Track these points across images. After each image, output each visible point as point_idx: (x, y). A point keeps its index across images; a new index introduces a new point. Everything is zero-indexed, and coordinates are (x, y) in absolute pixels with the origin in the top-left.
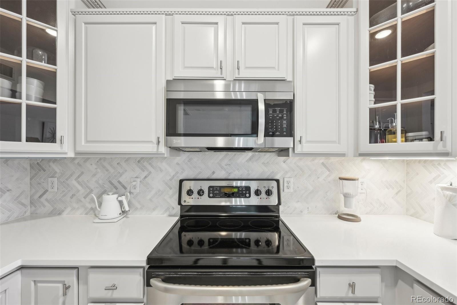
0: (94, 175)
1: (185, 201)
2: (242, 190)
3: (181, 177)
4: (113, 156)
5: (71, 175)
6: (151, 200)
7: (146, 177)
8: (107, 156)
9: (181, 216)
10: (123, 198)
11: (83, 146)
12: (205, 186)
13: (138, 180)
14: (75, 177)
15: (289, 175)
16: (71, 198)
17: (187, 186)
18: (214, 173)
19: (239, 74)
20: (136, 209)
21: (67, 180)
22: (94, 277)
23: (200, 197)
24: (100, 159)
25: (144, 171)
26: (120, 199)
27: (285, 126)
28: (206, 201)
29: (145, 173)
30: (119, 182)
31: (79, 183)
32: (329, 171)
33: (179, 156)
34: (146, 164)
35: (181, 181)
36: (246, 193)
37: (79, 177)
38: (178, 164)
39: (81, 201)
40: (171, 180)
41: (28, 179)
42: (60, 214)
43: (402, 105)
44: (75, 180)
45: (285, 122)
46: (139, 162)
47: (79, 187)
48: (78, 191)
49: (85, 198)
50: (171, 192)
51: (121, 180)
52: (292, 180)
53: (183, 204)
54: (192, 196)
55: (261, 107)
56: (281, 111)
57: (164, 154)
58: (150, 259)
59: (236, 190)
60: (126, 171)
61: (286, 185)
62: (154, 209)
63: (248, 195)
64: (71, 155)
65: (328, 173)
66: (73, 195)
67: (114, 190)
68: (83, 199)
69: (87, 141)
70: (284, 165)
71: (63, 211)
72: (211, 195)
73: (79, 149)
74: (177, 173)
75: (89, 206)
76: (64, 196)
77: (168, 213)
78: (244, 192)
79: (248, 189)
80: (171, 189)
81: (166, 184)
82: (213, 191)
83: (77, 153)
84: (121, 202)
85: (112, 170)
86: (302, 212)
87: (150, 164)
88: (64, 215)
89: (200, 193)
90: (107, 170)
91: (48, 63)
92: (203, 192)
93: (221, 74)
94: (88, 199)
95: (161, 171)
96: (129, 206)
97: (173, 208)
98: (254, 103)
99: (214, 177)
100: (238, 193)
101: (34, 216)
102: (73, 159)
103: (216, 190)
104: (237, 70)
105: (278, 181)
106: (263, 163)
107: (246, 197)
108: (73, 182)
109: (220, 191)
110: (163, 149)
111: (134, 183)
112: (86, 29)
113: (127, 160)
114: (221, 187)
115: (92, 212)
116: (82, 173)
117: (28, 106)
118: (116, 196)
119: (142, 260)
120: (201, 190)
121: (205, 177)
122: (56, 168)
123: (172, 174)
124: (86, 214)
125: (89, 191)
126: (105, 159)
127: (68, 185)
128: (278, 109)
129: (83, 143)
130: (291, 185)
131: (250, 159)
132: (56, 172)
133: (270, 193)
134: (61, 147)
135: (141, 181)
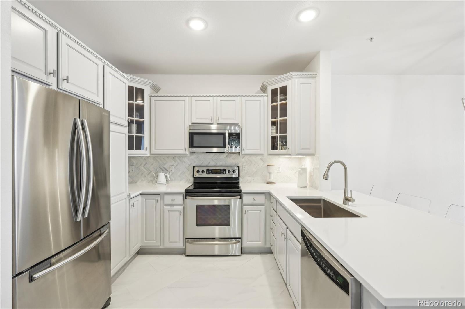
0: (152, 164)
1: (196, 176)
2: (222, 171)
3: (194, 165)
4: (162, 156)
5: (141, 164)
6: (179, 176)
7: (177, 165)
8: (158, 156)
9: (194, 183)
10: (167, 175)
11: (154, 151)
12: (205, 169)
13: (173, 167)
14: (143, 165)
15: (245, 164)
16: (141, 175)
17: (196, 169)
18: (209, 163)
19: (219, 122)
20: (172, 180)
21: (139, 166)
22: (166, 197)
23: (202, 174)
24: (155, 157)
25: (176, 162)
26: (166, 175)
28: (205, 175)
29: (176, 164)
30: (164, 168)
31: (145, 168)
32: (264, 162)
33: (193, 155)
34: (177, 159)
35: (194, 167)
36: (224, 172)
37: (145, 165)
39: (146, 177)
40: (189, 166)
42: (135, 183)
43: (280, 136)
44: (143, 166)
46: (173, 158)
47: (145, 170)
48: (145, 172)
49: (148, 175)
50: (189, 172)
51: (165, 166)
52: (246, 166)
53: (195, 177)
54: (199, 173)
55: (227, 135)
57: (188, 155)
58: (186, 190)
59: (219, 171)
60: (167, 162)
61: (243, 169)
62: (181, 180)
63: (224, 173)
64: (149, 155)
65: (263, 163)
66: (142, 174)
67: (162, 171)
68: (147, 176)
69: (155, 149)
70: (243, 160)
71: (137, 181)
72: (208, 173)
73: (152, 152)
74: (192, 163)
75: (150, 179)
76: (138, 174)
77: (187, 182)
78: (223, 172)
79: (225, 170)
80: (189, 170)
81: (187, 168)
82: (209, 171)
83: (151, 154)
84: (166, 177)
85: (160, 162)
86: (251, 181)
87: (179, 159)
88: (138, 183)
89: (203, 172)
90: (158, 162)
91: (140, 118)
92: (204, 172)
93: (212, 121)
94: (149, 176)
95: (184, 162)
96: (170, 178)
97: (190, 180)
98: (224, 134)
99: (209, 165)
100: (220, 172)
102: (148, 157)
103: (210, 171)
104: (218, 120)
105: (238, 167)
106: (233, 159)
107: (224, 174)
108: (142, 168)
109: (212, 171)
110: (187, 152)
111: (172, 168)
112: (155, 103)
113: (168, 157)
114: (212, 169)
115: (151, 182)
116: (146, 163)
117: (136, 136)
118: (164, 173)
119: (183, 191)
120: (203, 171)
121: (205, 165)
122: (134, 161)
123: (189, 164)
124: (148, 183)
125: (150, 172)
126: (157, 157)
127: (140, 169)
128: (234, 137)
129: (154, 150)
130: (246, 169)
131: (226, 157)
132: (134, 163)
133: (234, 172)
134: (146, 152)
135: (174, 167)
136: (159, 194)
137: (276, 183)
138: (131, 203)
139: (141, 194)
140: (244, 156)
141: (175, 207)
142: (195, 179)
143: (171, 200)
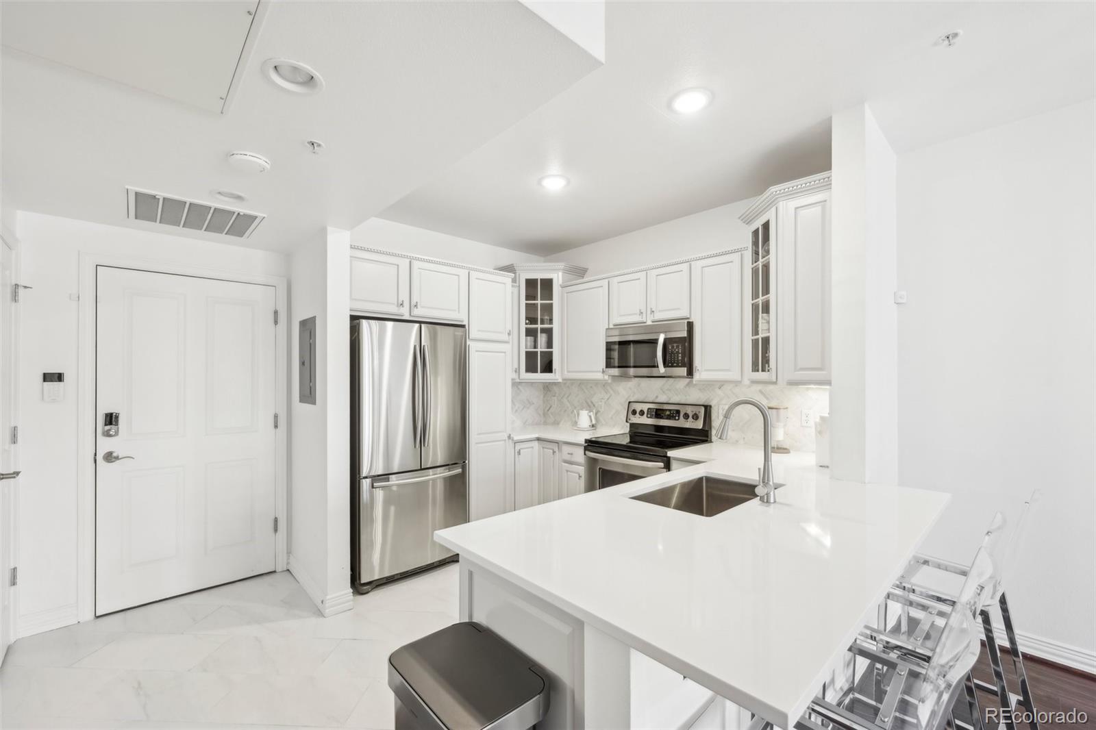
0: (577, 395)
1: (631, 420)
2: (673, 413)
3: (628, 399)
5: (564, 395)
6: (612, 418)
7: (608, 399)
9: (630, 432)
10: (592, 414)
11: (566, 375)
12: (645, 407)
13: (603, 400)
15: (724, 403)
17: (632, 407)
18: (657, 397)
19: (654, 317)
21: (561, 397)
23: (641, 417)
26: (590, 414)
27: (680, 358)
28: (645, 420)
29: (608, 396)
30: (591, 401)
31: (568, 401)
33: (632, 381)
34: (608, 388)
35: (630, 402)
36: (676, 416)
37: (568, 397)
38: (630, 388)
40: (622, 402)
41: (542, 397)
43: (762, 339)
45: (680, 355)
47: (568, 405)
48: (568, 408)
49: (572, 413)
51: (592, 399)
53: (629, 422)
54: (636, 415)
55: (661, 343)
56: (678, 347)
57: (607, 380)
58: (587, 441)
59: (669, 413)
60: (596, 393)
62: (614, 426)
63: (677, 418)
64: (560, 380)
66: (565, 411)
67: (588, 408)
68: (570, 414)
69: (568, 372)
71: (560, 422)
72: (649, 416)
73: (565, 377)
75: (574, 419)
76: (561, 410)
77: (623, 431)
79: (678, 412)
81: (620, 405)
82: (651, 412)
83: (563, 380)
84: (590, 417)
85: (587, 393)
86: (737, 441)
87: (611, 388)
88: (561, 425)
89: (641, 413)
90: (584, 392)
92: (643, 413)
93: (642, 318)
96: (596, 421)
100: (670, 415)
101: (545, 423)
102: (562, 384)
103: (653, 411)
105: (708, 407)
106: (700, 389)
107: (675, 419)
108: (565, 400)
109: (656, 412)
110: (606, 377)
111: (600, 403)
112: (567, 297)
113: (596, 385)
114: (658, 410)
116: (569, 393)
117: (541, 352)
118: (587, 412)
120: (642, 411)
122: (555, 388)
123: (624, 397)
125: (573, 407)
127: (563, 402)
128: (675, 345)
129: (566, 373)
132: (555, 391)
133: (696, 417)
134: (555, 376)
135: (605, 403)
136: (557, 442)
137: (791, 451)
138: (516, 448)
139: (538, 439)
140: (722, 385)
141: (574, 466)
142: (632, 425)
143: (569, 454)
